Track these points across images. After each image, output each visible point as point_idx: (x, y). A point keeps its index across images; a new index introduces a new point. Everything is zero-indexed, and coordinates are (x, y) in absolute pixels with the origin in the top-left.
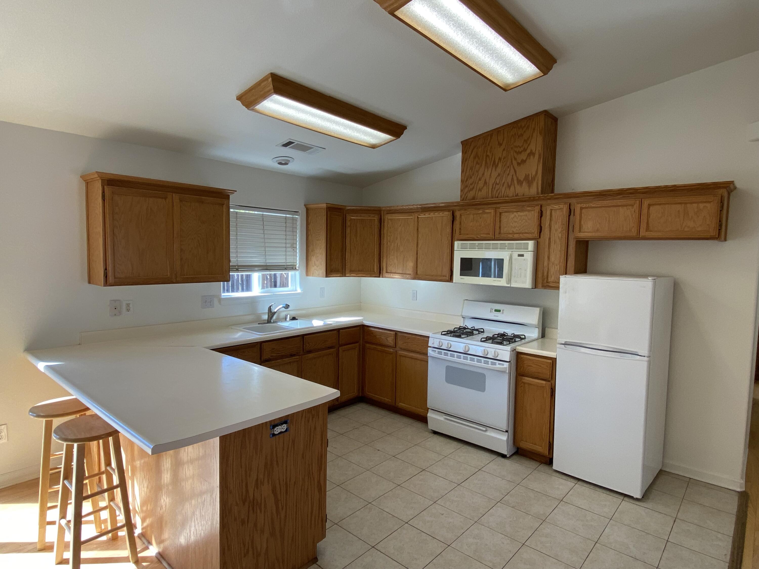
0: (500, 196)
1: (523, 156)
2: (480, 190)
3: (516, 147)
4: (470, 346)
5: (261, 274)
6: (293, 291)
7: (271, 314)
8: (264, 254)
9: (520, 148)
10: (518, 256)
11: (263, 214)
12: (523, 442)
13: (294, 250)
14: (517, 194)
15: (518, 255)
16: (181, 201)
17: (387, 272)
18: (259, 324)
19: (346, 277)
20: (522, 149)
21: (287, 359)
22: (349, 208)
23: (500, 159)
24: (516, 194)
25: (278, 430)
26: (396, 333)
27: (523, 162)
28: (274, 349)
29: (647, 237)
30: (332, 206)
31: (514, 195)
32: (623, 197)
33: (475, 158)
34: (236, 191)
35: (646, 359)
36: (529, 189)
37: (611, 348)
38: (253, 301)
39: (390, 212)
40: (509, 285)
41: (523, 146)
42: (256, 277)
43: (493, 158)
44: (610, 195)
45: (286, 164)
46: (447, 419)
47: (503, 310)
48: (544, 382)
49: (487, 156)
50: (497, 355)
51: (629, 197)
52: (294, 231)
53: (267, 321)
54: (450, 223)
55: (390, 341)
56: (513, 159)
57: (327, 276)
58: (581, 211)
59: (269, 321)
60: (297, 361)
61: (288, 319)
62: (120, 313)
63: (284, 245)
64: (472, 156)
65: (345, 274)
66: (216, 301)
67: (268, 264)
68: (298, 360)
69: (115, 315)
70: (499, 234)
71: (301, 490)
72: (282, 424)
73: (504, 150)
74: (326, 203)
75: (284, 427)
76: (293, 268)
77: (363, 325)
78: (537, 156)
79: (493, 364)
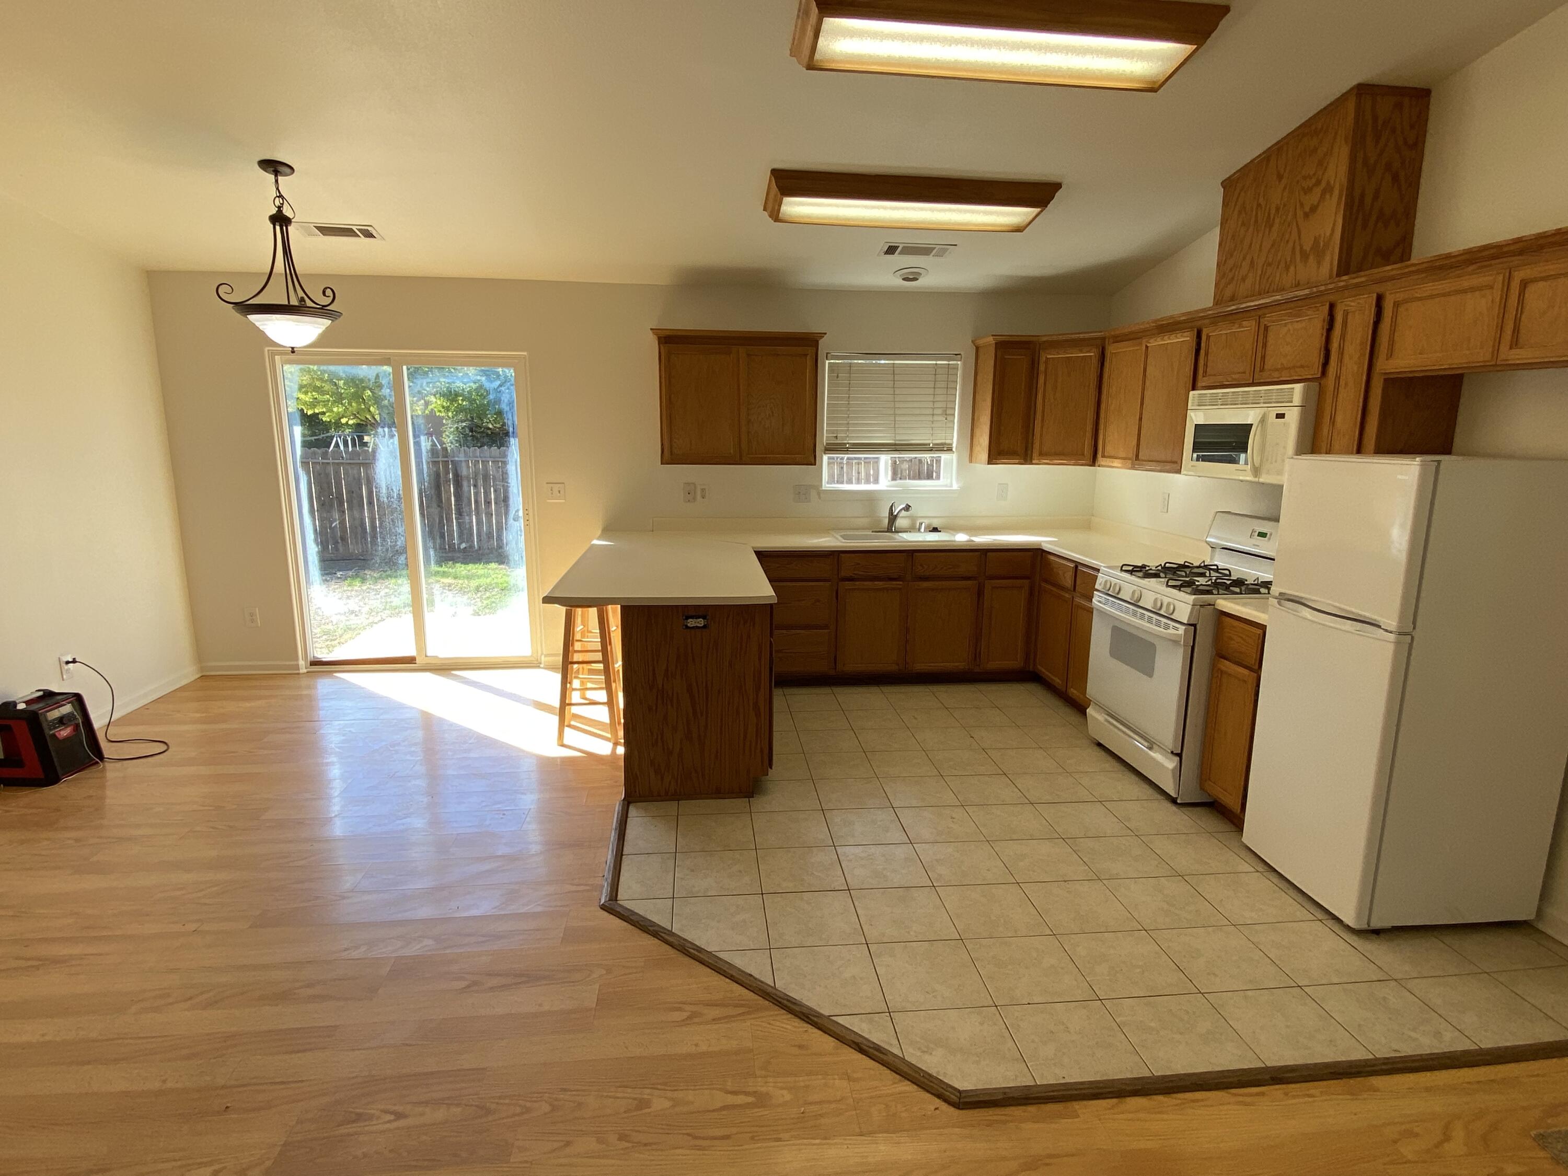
0: (1271, 289)
1: (1314, 197)
2: (1244, 279)
3: (1305, 178)
4: (1144, 591)
5: (889, 458)
6: (946, 486)
7: (893, 518)
8: (893, 426)
9: (1311, 178)
10: (1277, 418)
11: (894, 364)
12: (1210, 783)
13: (946, 419)
14: (1299, 282)
15: (1277, 414)
16: (748, 355)
17: (1103, 456)
18: (872, 532)
19: (1033, 464)
20: (1314, 181)
21: (881, 583)
22: (1045, 339)
23: (1277, 209)
24: (1297, 283)
25: (691, 623)
26: (1076, 567)
27: (1314, 209)
28: (859, 564)
29: (1510, 362)
30: (1006, 339)
31: (1294, 285)
32: (1480, 268)
33: (1240, 212)
34: (825, 334)
35: (1392, 637)
36: (1318, 268)
37: (1340, 609)
38: (870, 499)
39: (1119, 338)
40: (1257, 480)
41: (1314, 174)
42: (885, 460)
43: (1267, 209)
44: (1451, 267)
45: (915, 279)
46: (1109, 722)
47: (1271, 535)
48: (1246, 672)
49: (1259, 205)
50: (1171, 612)
51: (1491, 265)
52: (949, 388)
53: (886, 530)
54: (1192, 354)
55: (1068, 581)
56: (1298, 205)
57: (989, 463)
58: (1395, 310)
59: (889, 530)
60: (900, 589)
61: (922, 530)
62: (694, 499)
63: (930, 411)
64: (1236, 212)
65: (1031, 459)
66: (813, 493)
67: (897, 442)
68: (900, 587)
69: (689, 501)
70: (1260, 372)
71: (729, 704)
72: (699, 617)
73: (1285, 188)
74: (993, 335)
75: (701, 622)
76: (946, 448)
77: (1040, 549)
78: (1336, 192)
79: (1167, 627)
